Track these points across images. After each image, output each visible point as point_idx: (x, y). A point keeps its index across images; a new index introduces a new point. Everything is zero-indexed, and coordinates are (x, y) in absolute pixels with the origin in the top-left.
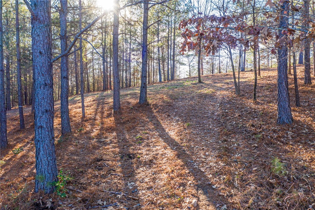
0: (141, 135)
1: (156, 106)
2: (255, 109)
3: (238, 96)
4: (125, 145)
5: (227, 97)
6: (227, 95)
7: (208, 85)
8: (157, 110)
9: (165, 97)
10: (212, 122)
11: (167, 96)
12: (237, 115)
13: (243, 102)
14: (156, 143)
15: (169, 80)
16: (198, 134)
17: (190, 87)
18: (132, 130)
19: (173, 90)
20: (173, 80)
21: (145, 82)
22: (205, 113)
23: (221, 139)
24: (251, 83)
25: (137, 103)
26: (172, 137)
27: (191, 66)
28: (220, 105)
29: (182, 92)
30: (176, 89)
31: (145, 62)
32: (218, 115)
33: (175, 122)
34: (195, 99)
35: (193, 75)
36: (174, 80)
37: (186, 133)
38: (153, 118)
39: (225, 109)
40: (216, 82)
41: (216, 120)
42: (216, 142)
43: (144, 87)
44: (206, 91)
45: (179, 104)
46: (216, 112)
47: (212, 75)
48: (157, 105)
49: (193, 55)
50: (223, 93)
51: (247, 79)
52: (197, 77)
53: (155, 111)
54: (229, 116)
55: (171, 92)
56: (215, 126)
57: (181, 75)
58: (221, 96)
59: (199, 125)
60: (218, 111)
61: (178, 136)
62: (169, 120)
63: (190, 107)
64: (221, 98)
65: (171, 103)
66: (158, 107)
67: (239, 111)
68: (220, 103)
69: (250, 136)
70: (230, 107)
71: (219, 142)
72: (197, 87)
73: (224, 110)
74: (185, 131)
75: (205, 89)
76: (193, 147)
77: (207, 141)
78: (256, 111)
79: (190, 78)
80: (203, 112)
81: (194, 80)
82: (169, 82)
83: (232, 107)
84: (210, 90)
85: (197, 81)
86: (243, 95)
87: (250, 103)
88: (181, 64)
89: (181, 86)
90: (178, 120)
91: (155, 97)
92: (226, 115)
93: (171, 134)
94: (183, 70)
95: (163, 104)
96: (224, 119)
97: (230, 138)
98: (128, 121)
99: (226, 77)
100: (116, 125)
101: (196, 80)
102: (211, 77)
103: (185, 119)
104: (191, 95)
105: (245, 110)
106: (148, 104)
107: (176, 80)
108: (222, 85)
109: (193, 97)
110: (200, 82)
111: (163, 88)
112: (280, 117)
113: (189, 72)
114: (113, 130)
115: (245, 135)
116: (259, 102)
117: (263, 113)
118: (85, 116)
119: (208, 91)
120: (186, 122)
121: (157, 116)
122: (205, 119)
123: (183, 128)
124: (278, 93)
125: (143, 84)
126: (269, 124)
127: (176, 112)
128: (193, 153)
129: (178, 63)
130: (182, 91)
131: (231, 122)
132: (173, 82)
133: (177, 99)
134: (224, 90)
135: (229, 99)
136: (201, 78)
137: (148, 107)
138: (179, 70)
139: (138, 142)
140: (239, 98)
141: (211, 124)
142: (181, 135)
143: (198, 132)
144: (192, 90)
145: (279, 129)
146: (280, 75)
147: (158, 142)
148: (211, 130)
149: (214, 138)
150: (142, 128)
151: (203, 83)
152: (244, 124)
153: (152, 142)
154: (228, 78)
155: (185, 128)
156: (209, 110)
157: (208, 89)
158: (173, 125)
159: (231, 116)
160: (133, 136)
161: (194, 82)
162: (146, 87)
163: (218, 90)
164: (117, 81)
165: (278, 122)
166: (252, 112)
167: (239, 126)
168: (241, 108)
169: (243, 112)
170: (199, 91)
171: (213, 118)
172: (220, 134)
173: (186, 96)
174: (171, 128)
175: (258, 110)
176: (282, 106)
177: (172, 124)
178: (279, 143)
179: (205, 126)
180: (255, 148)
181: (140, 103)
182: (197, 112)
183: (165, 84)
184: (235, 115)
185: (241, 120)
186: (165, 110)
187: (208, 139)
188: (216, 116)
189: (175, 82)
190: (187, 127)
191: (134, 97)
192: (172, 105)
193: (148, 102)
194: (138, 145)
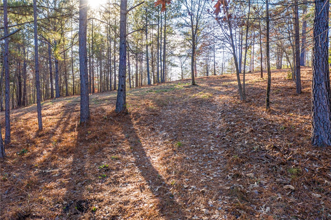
0: (109, 162)
1: (137, 115)
2: (272, 121)
3: (243, 103)
4: (79, 182)
5: (230, 103)
6: (229, 100)
7: (203, 88)
8: (138, 121)
9: (150, 103)
10: (214, 141)
11: (153, 102)
12: (248, 131)
13: (253, 111)
14: (129, 176)
15: (159, 83)
16: (193, 161)
17: (182, 90)
18: (98, 153)
19: (162, 94)
20: (163, 83)
21: (123, 84)
22: (202, 125)
23: (231, 172)
24: (254, 86)
25: (113, 112)
26: (154, 166)
27: (183, 67)
28: (223, 115)
29: (172, 97)
30: (165, 93)
31: (123, 57)
32: (221, 130)
33: (161, 139)
34: (188, 106)
35: (185, 78)
36: (165, 83)
37: (176, 160)
38: (131, 132)
39: (230, 121)
40: (213, 85)
41: (218, 136)
42: (224, 178)
43: (122, 90)
44: (202, 95)
45: (167, 113)
46: (218, 125)
47: (207, 78)
48: (139, 113)
49: (185, 56)
50: (223, 98)
51: (248, 81)
52: (190, 80)
53: (135, 122)
54: (237, 131)
55: (158, 97)
56: (217, 148)
57: (173, 77)
58: (221, 102)
59: (194, 144)
60: (220, 123)
61: (164, 164)
62: (153, 136)
63: (182, 118)
64: (221, 104)
65: (157, 111)
66: (140, 116)
67: (250, 123)
68: (222, 112)
69: (276, 167)
70: (237, 118)
71: (228, 177)
72: (191, 91)
73: (229, 123)
74: (175, 156)
75: (200, 92)
76: (186, 188)
77: (208, 174)
78: (274, 123)
79: (182, 81)
80: (199, 125)
81: (187, 82)
82: (159, 85)
83: (239, 117)
84: (206, 94)
85: (191, 84)
86: (250, 101)
87: (262, 111)
88: (173, 66)
89: (172, 89)
90: (165, 136)
91: (138, 102)
92: (233, 129)
93: (153, 159)
94: (175, 72)
95: (147, 113)
96: (230, 136)
97: (244, 171)
98: (96, 137)
99: (223, 79)
100: (77, 144)
101: (189, 83)
102: (206, 79)
103: (175, 135)
104: (183, 100)
105: (258, 122)
106: (127, 113)
107: (167, 83)
108: (220, 88)
109: (186, 102)
110: (194, 84)
111: (150, 92)
112: (318, 136)
113: (181, 75)
114: (70, 152)
115: (268, 165)
116: (273, 110)
117: (285, 128)
118: (42, 129)
119: (204, 96)
120: (176, 139)
121: (137, 130)
122: (203, 135)
123: (171, 149)
124: (314, 100)
125: (121, 86)
126: (299, 145)
127: (163, 124)
128: (187, 201)
129: (170, 65)
130: (173, 95)
131: (241, 141)
132: (163, 85)
133: (166, 105)
134: (223, 94)
135: (232, 106)
136: (195, 80)
137: (127, 116)
138: (170, 72)
139: (101, 176)
140: (245, 105)
141: (212, 143)
142: (168, 162)
143: (194, 157)
144: (184, 94)
145: (318, 155)
146: (317, 71)
147: (132, 175)
148: (212, 153)
149: (218, 170)
150: (112, 149)
151: (198, 86)
152: (261, 145)
153: (123, 176)
154: (226, 81)
155: (174, 150)
156: (209, 122)
157: (204, 92)
158: (157, 144)
159: (240, 132)
160: (96, 164)
161: (187, 85)
162: (125, 90)
163: (216, 94)
164: (85, 82)
165: (315, 143)
166: (269, 126)
167: (254, 149)
168: (252, 119)
169: (255, 125)
170: (194, 95)
171: (214, 134)
172: (227, 160)
173: (178, 102)
174: (155, 150)
175: (277, 122)
176: (319, 119)
177: (156, 142)
178: (326, 181)
179: (204, 146)
180: (291, 193)
181: (116, 111)
182: (191, 125)
183: (154, 87)
184: (246, 130)
185: (255, 139)
186: (149, 121)
187: (210, 170)
188: (218, 130)
189: (166, 85)
190: (178, 149)
191: (113, 103)
192: (158, 114)
193: (127, 110)
194: (99, 182)
